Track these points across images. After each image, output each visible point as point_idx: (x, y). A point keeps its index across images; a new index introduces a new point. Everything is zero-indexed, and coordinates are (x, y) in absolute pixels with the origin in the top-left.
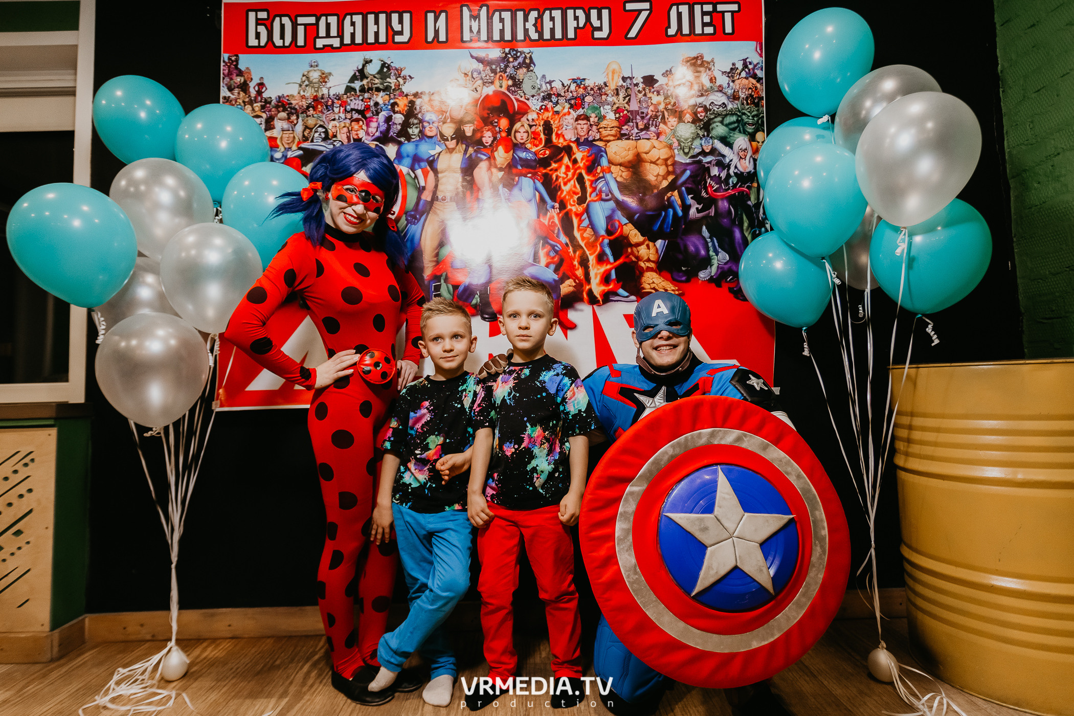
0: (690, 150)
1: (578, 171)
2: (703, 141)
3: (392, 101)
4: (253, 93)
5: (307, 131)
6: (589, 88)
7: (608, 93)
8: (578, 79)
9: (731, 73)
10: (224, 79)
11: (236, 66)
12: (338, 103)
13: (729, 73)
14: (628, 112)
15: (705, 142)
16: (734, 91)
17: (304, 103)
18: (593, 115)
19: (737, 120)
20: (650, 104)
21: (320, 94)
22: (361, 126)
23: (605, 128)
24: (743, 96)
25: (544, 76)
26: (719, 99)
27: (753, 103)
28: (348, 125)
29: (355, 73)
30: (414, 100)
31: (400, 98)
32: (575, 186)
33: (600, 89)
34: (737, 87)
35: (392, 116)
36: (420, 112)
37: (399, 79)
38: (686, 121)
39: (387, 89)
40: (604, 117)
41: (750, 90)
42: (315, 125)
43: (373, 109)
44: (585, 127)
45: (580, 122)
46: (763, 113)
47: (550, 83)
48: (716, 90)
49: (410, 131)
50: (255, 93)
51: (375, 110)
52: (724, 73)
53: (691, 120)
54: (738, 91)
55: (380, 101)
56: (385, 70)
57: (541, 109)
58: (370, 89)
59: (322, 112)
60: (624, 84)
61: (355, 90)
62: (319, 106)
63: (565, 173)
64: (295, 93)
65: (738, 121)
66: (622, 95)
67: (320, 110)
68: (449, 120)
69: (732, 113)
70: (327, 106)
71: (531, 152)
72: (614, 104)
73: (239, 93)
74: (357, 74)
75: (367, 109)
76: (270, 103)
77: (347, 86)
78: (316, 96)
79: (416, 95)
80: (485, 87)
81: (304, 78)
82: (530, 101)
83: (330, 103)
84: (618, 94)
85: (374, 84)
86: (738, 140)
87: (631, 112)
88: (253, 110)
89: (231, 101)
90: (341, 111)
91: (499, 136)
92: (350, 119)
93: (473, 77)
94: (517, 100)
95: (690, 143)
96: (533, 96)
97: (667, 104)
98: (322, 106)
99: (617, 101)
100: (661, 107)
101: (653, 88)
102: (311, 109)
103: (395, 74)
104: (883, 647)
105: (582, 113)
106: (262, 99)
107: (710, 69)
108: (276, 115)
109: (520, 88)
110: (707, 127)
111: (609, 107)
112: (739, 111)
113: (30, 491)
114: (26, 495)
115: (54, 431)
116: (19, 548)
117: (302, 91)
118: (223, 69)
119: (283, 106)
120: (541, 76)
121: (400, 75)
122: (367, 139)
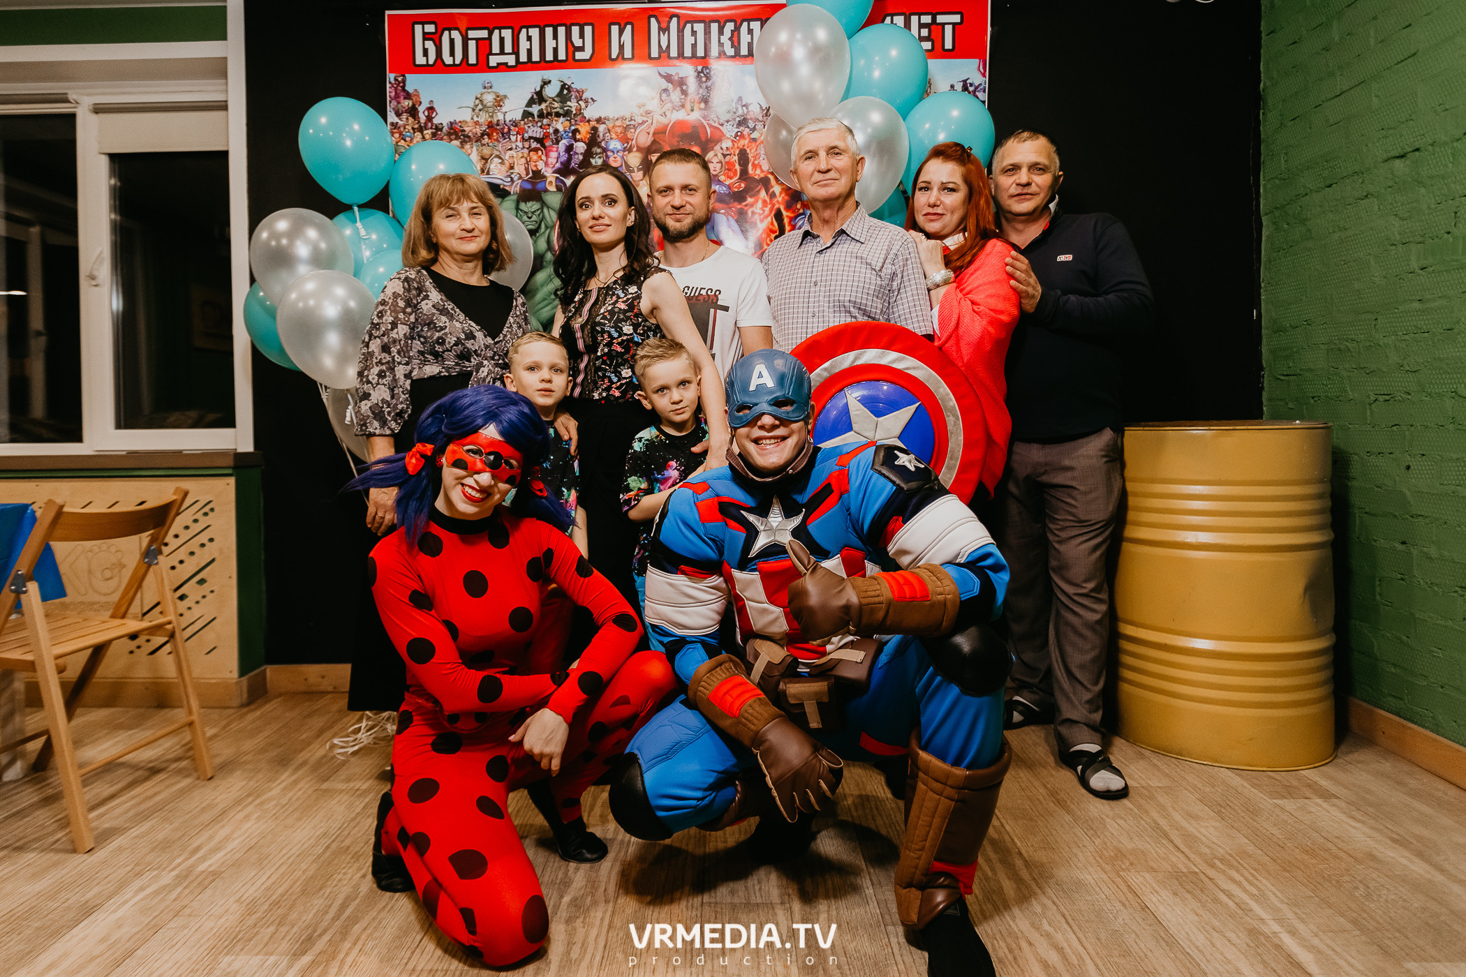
1: (776, 207)
3: (573, 128)
4: (423, 118)
5: (483, 162)
10: (390, 102)
11: (404, 87)
12: (515, 130)
17: (478, 131)
21: (495, 120)
22: (540, 157)
25: (740, 99)
28: (526, 155)
30: (597, 126)
31: (581, 124)
32: (772, 224)
36: (604, 140)
37: (580, 102)
39: (567, 114)
42: (491, 155)
47: (747, 106)
49: (593, 161)
50: (425, 118)
55: (561, 128)
56: (565, 92)
57: (736, 135)
58: (549, 114)
59: (497, 140)
61: (533, 115)
62: (495, 134)
63: (762, 209)
64: (468, 119)
67: (495, 137)
68: (635, 149)
70: (503, 134)
71: (724, 185)
73: (407, 119)
74: (535, 97)
75: (546, 137)
76: (441, 130)
77: (524, 111)
78: (491, 122)
79: (599, 120)
80: (674, 111)
81: (477, 101)
83: (506, 130)
85: (554, 108)
88: (423, 137)
89: (400, 127)
90: (519, 139)
93: (661, 100)
94: (711, 126)
96: (727, 122)
98: (497, 133)
102: (486, 136)
103: (576, 97)
106: (432, 125)
109: (713, 112)
113: (211, 540)
114: (208, 544)
115: (232, 481)
116: (204, 597)
117: (475, 116)
118: (390, 92)
119: (456, 133)
120: (737, 98)
121: (581, 97)
122: (545, 171)
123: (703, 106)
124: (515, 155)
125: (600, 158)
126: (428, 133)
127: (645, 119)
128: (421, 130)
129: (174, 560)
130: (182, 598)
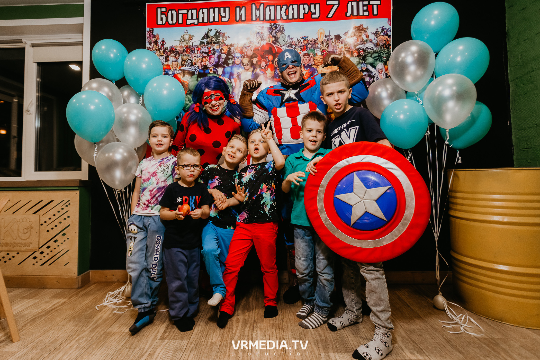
2: (362, 65)
3: (221, 48)
4: (160, 45)
5: (183, 62)
6: (310, 41)
7: (318, 43)
8: (305, 37)
9: (376, 33)
10: (147, 39)
11: (152, 33)
12: (197, 49)
13: (375, 33)
14: (328, 52)
15: (363, 66)
16: (377, 42)
17: (182, 50)
18: (311, 53)
19: (378, 55)
20: (338, 48)
21: (189, 45)
22: (207, 60)
23: (317, 59)
24: (381, 44)
25: (289, 36)
26: (370, 45)
27: (386, 47)
28: (201, 59)
29: (204, 36)
30: (230, 47)
31: (224, 47)
33: (314, 41)
34: (379, 40)
35: (220, 55)
37: (224, 38)
38: (354, 56)
39: (218, 43)
40: (317, 54)
41: (385, 41)
42: (187, 59)
43: (212, 52)
44: (308, 59)
45: (305, 57)
46: (391, 52)
47: (292, 39)
48: (369, 41)
49: (229, 61)
50: (161, 45)
52: (372, 33)
53: (357, 56)
54: (379, 42)
55: (215, 48)
56: (218, 33)
58: (211, 43)
59: (189, 53)
60: (326, 39)
61: (204, 43)
62: (189, 51)
64: (178, 45)
65: (378, 56)
66: (325, 44)
68: (246, 57)
69: (376, 52)
70: (192, 51)
72: (321, 48)
73: (154, 45)
74: (205, 36)
75: (210, 52)
76: (167, 49)
77: (201, 41)
78: (187, 46)
79: (231, 45)
80: (262, 41)
81: (182, 38)
82: (283, 47)
83: (193, 49)
84: (323, 44)
85: (213, 40)
86: (378, 65)
87: (329, 52)
88: (160, 53)
89: (151, 49)
90: (198, 53)
91: (268, 63)
92: (202, 56)
93: (257, 37)
94: (277, 47)
96: (284, 45)
97: (345, 48)
99: (322, 47)
100: (343, 49)
101: (339, 40)
102: (185, 52)
103: (222, 36)
104: (440, 294)
105: (306, 53)
106: (163, 48)
107: (366, 32)
108: (170, 55)
109: (278, 41)
111: (319, 49)
112: (379, 51)
113: (69, 217)
114: (67, 219)
115: (78, 192)
116: (65, 241)
117: (181, 44)
118: (147, 35)
119: (173, 51)
120: (288, 36)
121: (224, 36)
122: (209, 65)
123: (274, 39)
124: (197, 59)
125: (231, 60)
126: (162, 51)
127: (250, 44)
128: (159, 50)
129: (53, 225)
130: (55, 241)
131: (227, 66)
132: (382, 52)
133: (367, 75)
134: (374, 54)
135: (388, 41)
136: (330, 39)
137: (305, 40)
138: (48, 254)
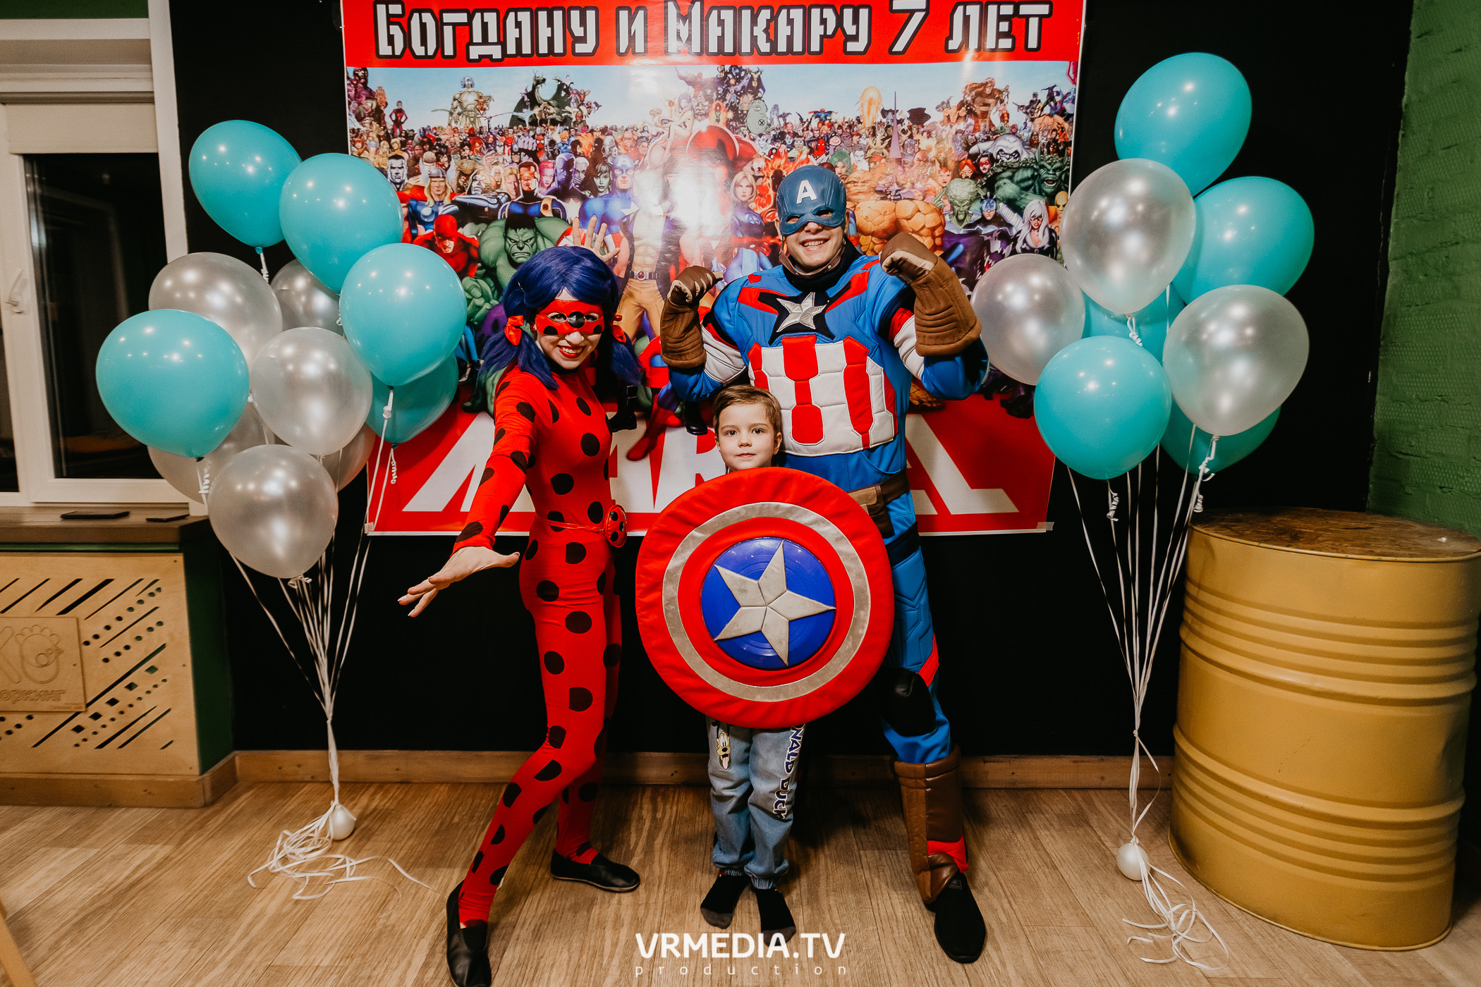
0: (965, 217)
2: (984, 205)
3: (573, 139)
4: (390, 124)
5: (463, 178)
6: (836, 126)
7: (861, 132)
8: (822, 111)
9: (1031, 109)
10: (350, 103)
11: (365, 85)
12: (501, 139)
13: (1027, 108)
15: (986, 206)
16: (1032, 135)
17: (457, 140)
18: (840, 164)
19: (1033, 175)
20: (916, 150)
21: (477, 128)
22: (533, 174)
23: (855, 182)
24: (1043, 141)
25: (776, 107)
26: (1009, 144)
27: (1056, 151)
28: (515, 172)
29: (523, 98)
30: (602, 137)
31: (583, 134)
33: (850, 127)
34: (1037, 129)
35: (573, 160)
37: (581, 107)
38: (964, 176)
39: (565, 121)
40: (855, 167)
41: (1054, 133)
43: (548, 149)
46: (1069, 165)
47: (784, 116)
48: (1007, 132)
49: (597, 181)
50: (392, 123)
51: (551, 152)
52: (1020, 107)
53: (970, 175)
54: (1038, 135)
55: (558, 139)
56: (563, 93)
57: (770, 153)
58: (543, 121)
59: (480, 152)
60: (884, 120)
61: (524, 121)
62: (477, 144)
64: (445, 125)
65: (1033, 177)
66: (880, 135)
67: (478, 149)
68: (648, 168)
69: (1026, 166)
70: (487, 144)
71: (755, 214)
72: (869, 148)
73: (371, 124)
74: (526, 99)
75: (540, 149)
76: (412, 138)
77: (513, 116)
78: (472, 129)
79: (604, 131)
80: (696, 121)
81: (456, 103)
82: (757, 141)
83: (491, 140)
84: (874, 135)
85: (549, 114)
86: (1031, 203)
87: (891, 160)
89: (362, 135)
90: (506, 151)
93: (680, 107)
94: (739, 140)
95: (966, 207)
96: (760, 135)
97: (939, 152)
98: (480, 144)
99: (872, 145)
100: (932, 154)
101: (923, 127)
102: (466, 147)
103: (576, 101)
105: (825, 161)
106: (401, 133)
107: (1002, 101)
108: (422, 155)
109: (743, 123)
110: (991, 185)
111: (862, 153)
112: (1036, 163)
113: (160, 624)
114: (157, 628)
115: (180, 558)
116: (155, 686)
117: (453, 122)
118: (349, 90)
119: (430, 142)
120: (772, 106)
121: (582, 101)
122: (540, 192)
123: (730, 115)
124: (502, 171)
125: (605, 177)
126: (396, 142)
127: (660, 130)
128: (388, 138)
129: (118, 645)
130: (131, 687)
131: (592, 197)
132: (1045, 164)
133: (996, 234)
134: (1021, 171)
135: (1062, 131)
136: (895, 121)
137: (822, 122)
138: (113, 719)
